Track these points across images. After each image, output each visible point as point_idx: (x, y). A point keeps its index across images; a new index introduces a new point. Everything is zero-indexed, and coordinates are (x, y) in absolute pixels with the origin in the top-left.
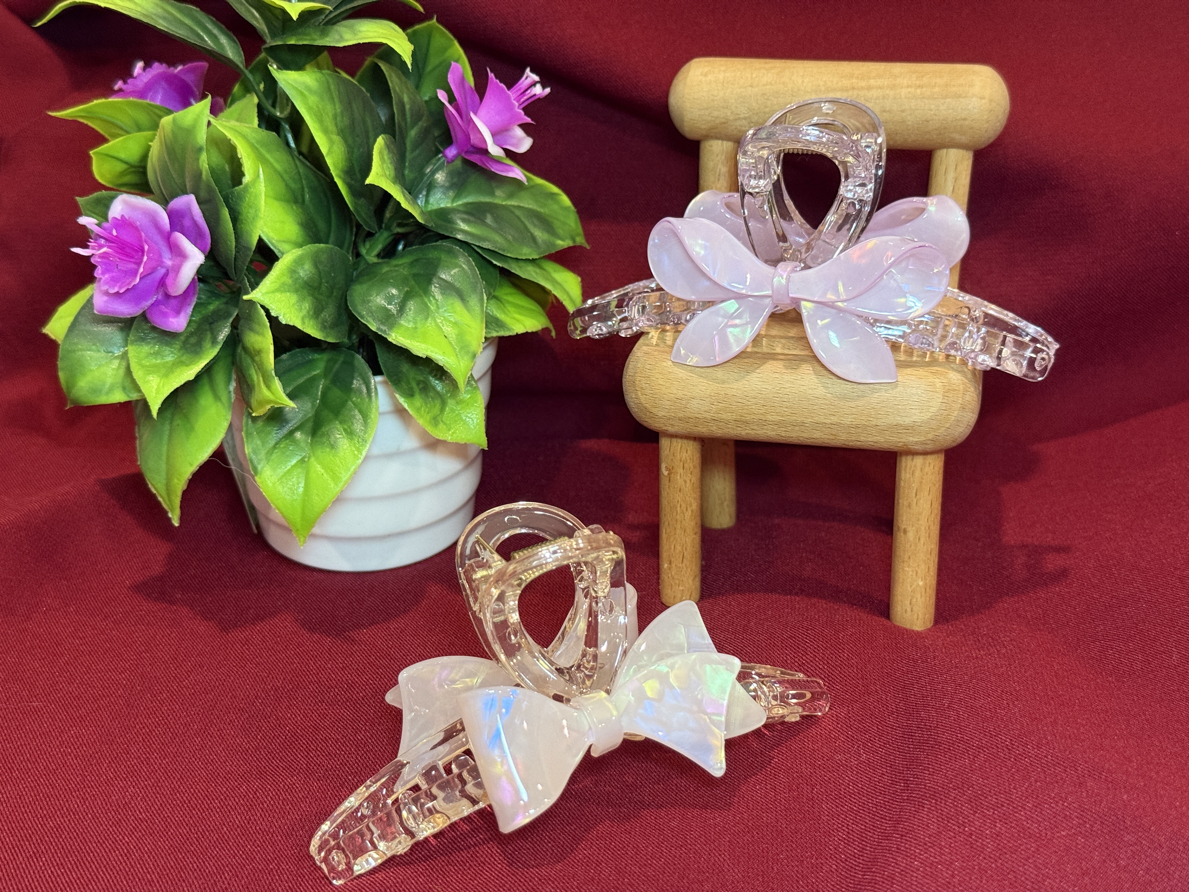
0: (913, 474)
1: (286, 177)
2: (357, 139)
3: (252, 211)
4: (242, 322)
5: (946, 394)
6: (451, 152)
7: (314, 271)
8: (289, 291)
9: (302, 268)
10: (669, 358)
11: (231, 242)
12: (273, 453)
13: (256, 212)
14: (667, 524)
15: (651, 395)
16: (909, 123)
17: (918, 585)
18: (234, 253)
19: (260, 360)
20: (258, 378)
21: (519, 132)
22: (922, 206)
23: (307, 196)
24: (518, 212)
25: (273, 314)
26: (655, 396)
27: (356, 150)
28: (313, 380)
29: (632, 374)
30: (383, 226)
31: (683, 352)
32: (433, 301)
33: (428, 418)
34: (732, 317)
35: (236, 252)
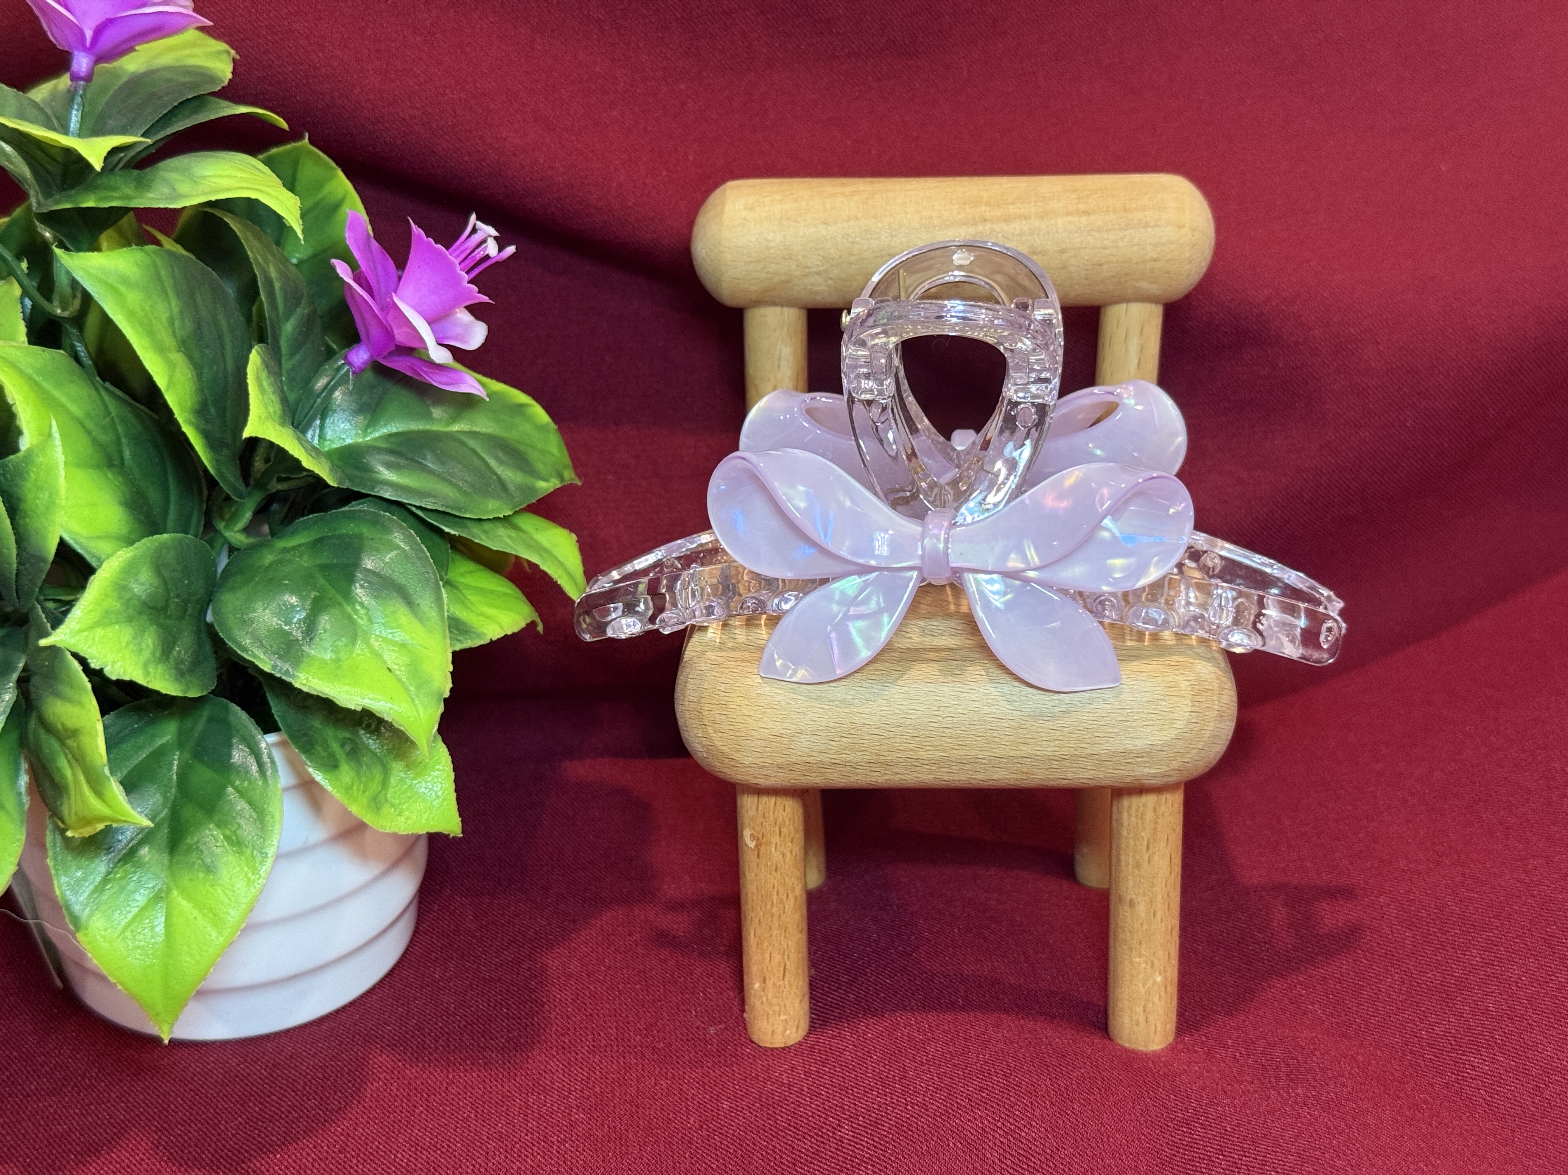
0: (1142, 819)
1: (90, 425)
2: (207, 351)
3: (44, 496)
4: (35, 680)
5: (1197, 698)
6: (361, 356)
7: (156, 582)
8: (117, 623)
9: (137, 580)
10: (755, 671)
11: (8, 549)
12: (103, 890)
13: (51, 495)
14: (756, 921)
15: (732, 733)
16: (1073, 269)
17: (1155, 982)
18: (15, 566)
19: (79, 747)
20: (74, 774)
21: (464, 316)
22: (1111, 398)
23: (127, 454)
24: (472, 443)
25: (94, 665)
26: (737, 734)
27: (206, 370)
28: (159, 755)
29: (695, 700)
30: (252, 482)
31: (779, 663)
32: (362, 612)
33: (365, 800)
34: (853, 601)
35: (19, 563)
